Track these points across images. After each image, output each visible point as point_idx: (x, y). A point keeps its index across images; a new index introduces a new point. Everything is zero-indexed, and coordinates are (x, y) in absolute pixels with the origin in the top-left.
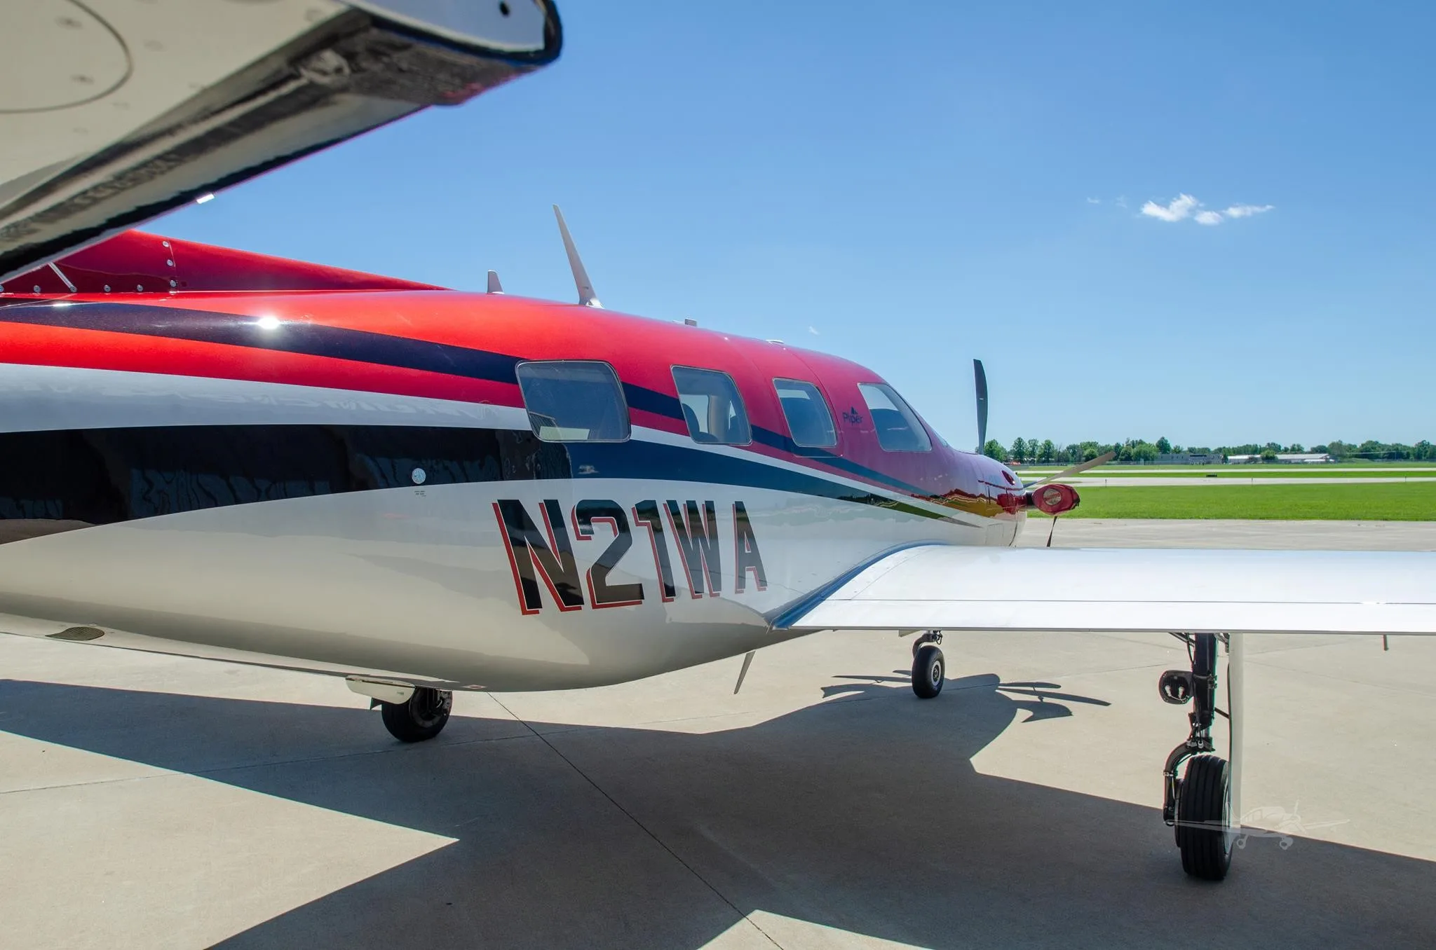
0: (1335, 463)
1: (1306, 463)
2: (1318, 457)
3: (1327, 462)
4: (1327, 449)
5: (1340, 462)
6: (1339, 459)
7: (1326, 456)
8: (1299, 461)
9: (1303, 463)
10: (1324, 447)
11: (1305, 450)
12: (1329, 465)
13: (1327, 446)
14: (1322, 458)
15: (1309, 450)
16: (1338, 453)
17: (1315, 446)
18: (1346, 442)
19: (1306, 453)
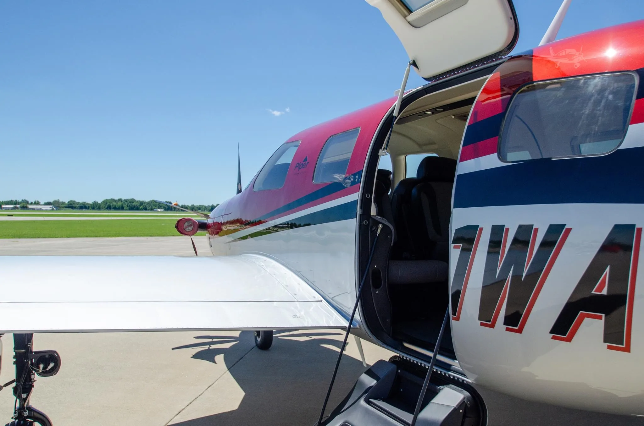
0: (56, 210)
1: (43, 210)
2: (49, 207)
3: (53, 210)
4: (52, 203)
5: (58, 210)
6: (58, 208)
7: (52, 207)
8: (39, 209)
9: (40, 210)
10: (51, 202)
11: (41, 204)
12: (54, 211)
13: (52, 202)
14: (50, 208)
15: (43, 203)
16: (57, 205)
17: (46, 202)
18: (61, 200)
19: (42, 205)
